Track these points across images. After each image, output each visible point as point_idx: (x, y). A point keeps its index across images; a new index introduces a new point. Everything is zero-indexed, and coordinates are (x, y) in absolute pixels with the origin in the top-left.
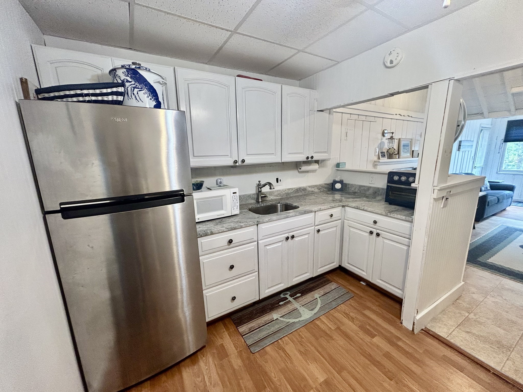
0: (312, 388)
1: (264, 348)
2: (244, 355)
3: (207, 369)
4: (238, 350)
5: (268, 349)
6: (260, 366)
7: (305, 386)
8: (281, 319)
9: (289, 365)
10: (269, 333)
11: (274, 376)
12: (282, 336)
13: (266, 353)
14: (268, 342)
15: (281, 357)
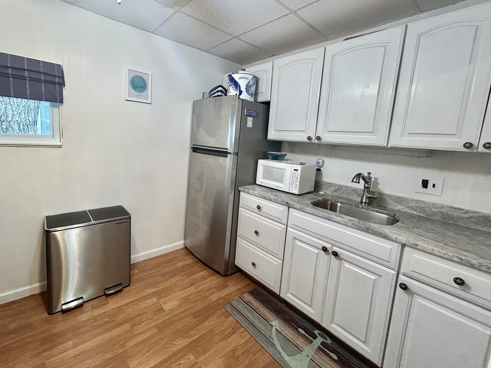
0: (196, 358)
1: (231, 315)
2: (221, 302)
3: (207, 282)
4: (225, 297)
5: (231, 318)
6: (213, 313)
7: (198, 352)
8: (274, 330)
9: (217, 338)
10: (250, 318)
11: (205, 324)
12: (250, 331)
13: (227, 317)
14: (239, 318)
15: (225, 330)
